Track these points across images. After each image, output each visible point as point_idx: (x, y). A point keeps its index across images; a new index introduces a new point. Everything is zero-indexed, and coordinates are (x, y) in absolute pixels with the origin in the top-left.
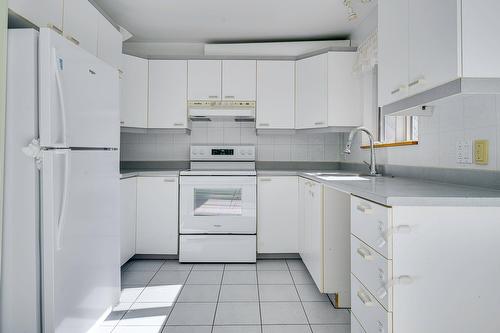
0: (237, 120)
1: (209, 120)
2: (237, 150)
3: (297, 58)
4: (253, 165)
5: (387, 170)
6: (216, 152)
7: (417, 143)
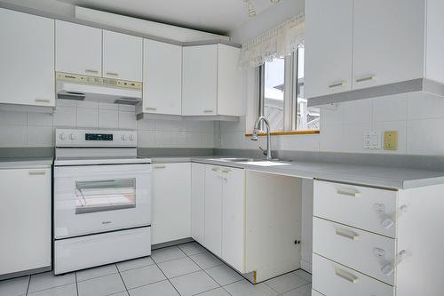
0: (117, 102)
1: (82, 98)
2: (117, 135)
3: (184, 45)
4: (134, 152)
5: (280, 154)
6: (89, 137)
7: (318, 132)
